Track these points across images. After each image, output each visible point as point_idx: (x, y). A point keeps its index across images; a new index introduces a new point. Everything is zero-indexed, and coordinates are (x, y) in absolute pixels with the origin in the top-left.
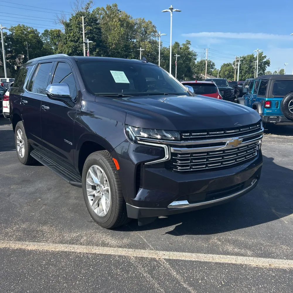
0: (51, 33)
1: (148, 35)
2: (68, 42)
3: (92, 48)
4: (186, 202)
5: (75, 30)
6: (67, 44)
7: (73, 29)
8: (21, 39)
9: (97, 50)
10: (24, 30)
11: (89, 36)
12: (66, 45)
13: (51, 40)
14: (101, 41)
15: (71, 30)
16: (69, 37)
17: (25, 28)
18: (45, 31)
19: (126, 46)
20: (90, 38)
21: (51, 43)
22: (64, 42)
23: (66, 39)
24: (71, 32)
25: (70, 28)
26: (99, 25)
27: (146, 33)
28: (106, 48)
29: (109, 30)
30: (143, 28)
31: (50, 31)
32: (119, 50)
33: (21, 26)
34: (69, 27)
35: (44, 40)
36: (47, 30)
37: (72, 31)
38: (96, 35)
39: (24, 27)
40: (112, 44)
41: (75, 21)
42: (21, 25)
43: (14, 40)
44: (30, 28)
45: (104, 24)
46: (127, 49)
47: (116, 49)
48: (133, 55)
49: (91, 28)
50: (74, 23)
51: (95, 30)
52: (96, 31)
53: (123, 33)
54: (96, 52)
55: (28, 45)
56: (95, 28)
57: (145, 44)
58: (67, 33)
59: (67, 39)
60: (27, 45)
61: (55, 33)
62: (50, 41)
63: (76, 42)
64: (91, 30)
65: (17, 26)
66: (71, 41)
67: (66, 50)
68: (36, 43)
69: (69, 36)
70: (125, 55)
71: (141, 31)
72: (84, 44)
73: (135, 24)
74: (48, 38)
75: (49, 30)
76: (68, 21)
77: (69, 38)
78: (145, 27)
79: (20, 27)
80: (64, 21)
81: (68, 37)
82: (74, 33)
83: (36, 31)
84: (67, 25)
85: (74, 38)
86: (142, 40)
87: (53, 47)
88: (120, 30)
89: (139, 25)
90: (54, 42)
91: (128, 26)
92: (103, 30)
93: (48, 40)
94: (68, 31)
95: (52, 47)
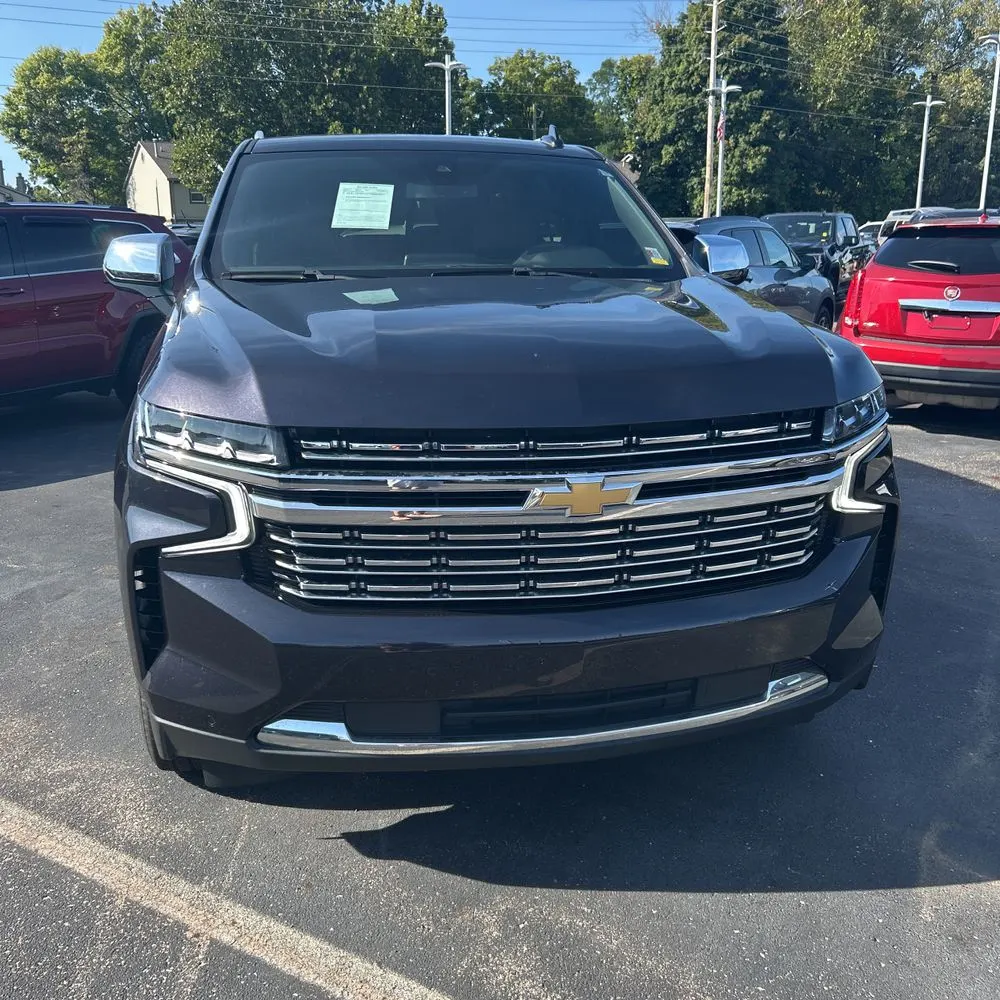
0: (623, 71)
1: (977, 45)
2: (669, 96)
3: (748, 111)
4: (339, 730)
5: (695, 53)
6: (662, 101)
7: (687, 50)
8: (520, 98)
9: (765, 117)
10: (533, 66)
11: (741, 68)
12: (660, 104)
13: (620, 93)
14: (783, 84)
15: (682, 51)
16: (671, 77)
17: (534, 61)
18: (604, 65)
19: (878, 93)
20: (743, 74)
21: (618, 104)
22: (654, 96)
23: (662, 84)
24: (681, 61)
25: (679, 47)
26: (781, 26)
27: (969, 37)
28: (802, 106)
29: (817, 39)
30: (956, 20)
31: (618, 63)
32: (851, 112)
33: (524, 55)
34: (675, 43)
35: (598, 96)
36: (609, 61)
37: (683, 57)
38: (765, 63)
39: (533, 57)
40: (827, 90)
41: (698, 19)
42: (525, 51)
43: (500, 102)
44: (550, 57)
45: (802, 21)
46: (884, 105)
47: (838, 109)
48: (903, 126)
49: (750, 40)
50: (693, 27)
51: (763, 45)
52: (768, 48)
53: (873, 47)
54: (759, 122)
55: (538, 113)
56: (766, 38)
57: (957, 81)
58: (665, 64)
59: (666, 84)
60: (535, 116)
61: (634, 67)
62: (618, 96)
63: (694, 93)
64: (748, 45)
65: (512, 56)
66: (679, 90)
67: (657, 125)
68: (565, 108)
69: (673, 75)
70: (874, 127)
71: (945, 35)
72: (711, 98)
73: (928, 9)
74: (612, 88)
75: (617, 59)
76: (676, 24)
77: (670, 83)
78: (965, 15)
79: (522, 57)
80: (665, 23)
81: (667, 80)
82: (689, 63)
83: (569, 67)
84: (671, 38)
85: (688, 79)
86: (950, 67)
87: (624, 118)
88: (862, 36)
89: (942, 11)
90: (628, 100)
91: (898, 17)
92: (794, 44)
93: (613, 95)
94: (670, 56)
95: (622, 117)
